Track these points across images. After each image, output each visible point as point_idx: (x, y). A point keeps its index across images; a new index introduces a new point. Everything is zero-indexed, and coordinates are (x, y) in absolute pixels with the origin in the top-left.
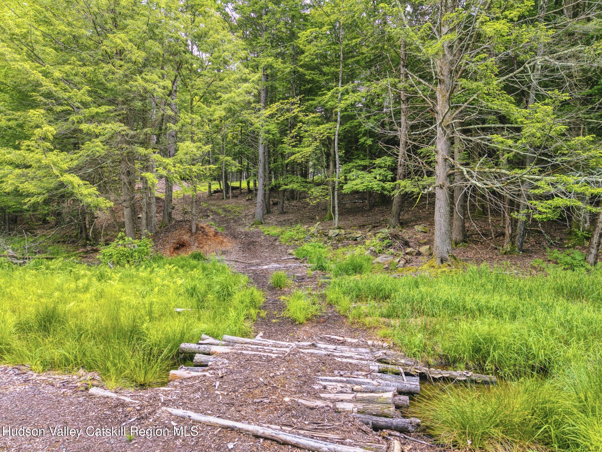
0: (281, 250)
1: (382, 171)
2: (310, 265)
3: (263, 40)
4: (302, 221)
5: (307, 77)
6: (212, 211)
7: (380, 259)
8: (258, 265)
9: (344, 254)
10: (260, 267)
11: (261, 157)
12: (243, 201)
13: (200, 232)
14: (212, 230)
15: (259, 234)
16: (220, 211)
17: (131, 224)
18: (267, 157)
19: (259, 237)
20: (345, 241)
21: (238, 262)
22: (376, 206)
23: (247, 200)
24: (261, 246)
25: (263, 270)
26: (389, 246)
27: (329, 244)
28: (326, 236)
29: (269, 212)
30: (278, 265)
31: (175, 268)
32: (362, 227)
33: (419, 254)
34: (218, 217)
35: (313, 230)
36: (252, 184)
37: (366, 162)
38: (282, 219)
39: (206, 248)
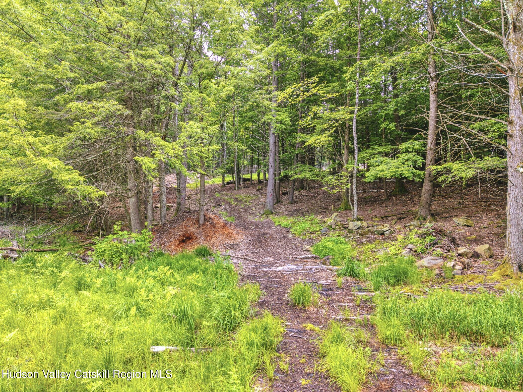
0: (295, 244)
1: (409, 155)
2: (335, 268)
3: (275, 30)
4: (314, 210)
5: (320, 63)
6: (224, 201)
7: (425, 261)
8: (271, 265)
9: (373, 252)
10: (273, 268)
11: (272, 147)
12: (253, 191)
13: (208, 223)
14: (221, 220)
15: (270, 224)
16: (232, 201)
17: (137, 215)
18: (277, 148)
19: (270, 228)
20: (370, 235)
21: (247, 260)
22: (393, 195)
23: (258, 190)
24: (273, 238)
25: (276, 272)
26: (434, 244)
27: (351, 238)
28: (346, 228)
29: (278, 201)
30: (295, 267)
31: (170, 272)
32: (385, 218)
33: (476, 255)
34: (230, 207)
35: (330, 221)
36: (262, 176)
37: (386, 148)
38: (292, 209)
39: (214, 241)
